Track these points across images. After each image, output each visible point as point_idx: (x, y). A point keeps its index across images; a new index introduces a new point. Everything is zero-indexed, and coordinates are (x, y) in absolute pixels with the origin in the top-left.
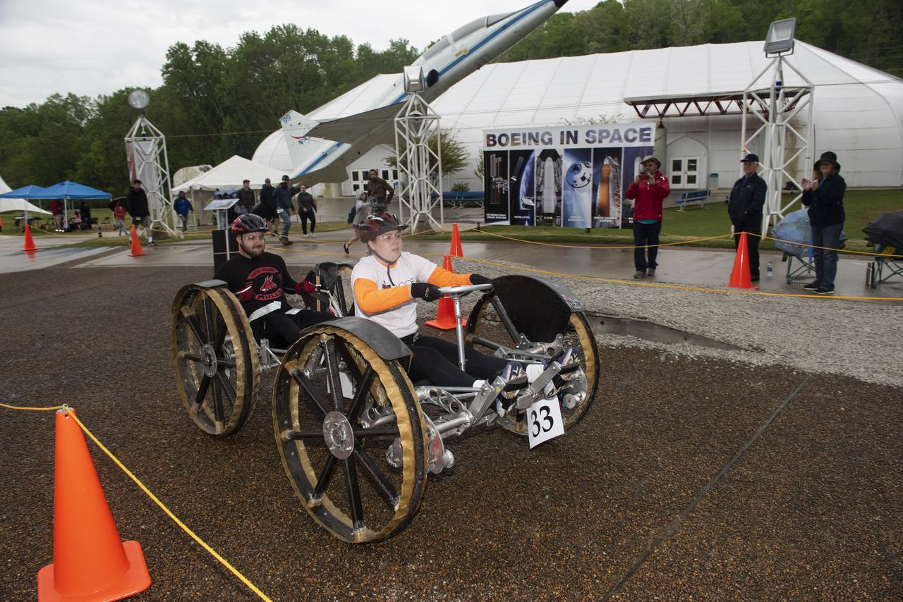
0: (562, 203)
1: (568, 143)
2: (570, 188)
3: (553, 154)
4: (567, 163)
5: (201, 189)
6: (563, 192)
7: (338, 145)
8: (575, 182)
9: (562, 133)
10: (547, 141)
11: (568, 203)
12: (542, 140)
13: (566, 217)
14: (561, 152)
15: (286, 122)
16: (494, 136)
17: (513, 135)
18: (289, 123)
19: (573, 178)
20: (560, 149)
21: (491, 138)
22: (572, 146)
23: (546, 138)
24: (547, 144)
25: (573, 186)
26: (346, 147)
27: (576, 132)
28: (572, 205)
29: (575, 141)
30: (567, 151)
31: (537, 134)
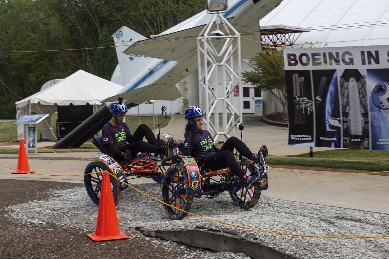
0: (370, 124)
1: (370, 63)
2: (377, 109)
3: (355, 74)
4: (371, 84)
5: (39, 102)
6: (370, 113)
7: (165, 62)
8: (381, 103)
9: (363, 53)
10: (348, 61)
11: (376, 124)
12: (344, 60)
13: (375, 139)
14: (364, 73)
15: (118, 38)
16: (294, 55)
17: (314, 55)
18: (121, 39)
19: (378, 99)
20: (363, 69)
21: (292, 57)
22: (374, 66)
23: (347, 58)
24: (348, 64)
25: (379, 107)
26: (172, 64)
27: (377, 52)
28: (380, 127)
29: (377, 62)
30: (369, 71)
31: (337, 54)
